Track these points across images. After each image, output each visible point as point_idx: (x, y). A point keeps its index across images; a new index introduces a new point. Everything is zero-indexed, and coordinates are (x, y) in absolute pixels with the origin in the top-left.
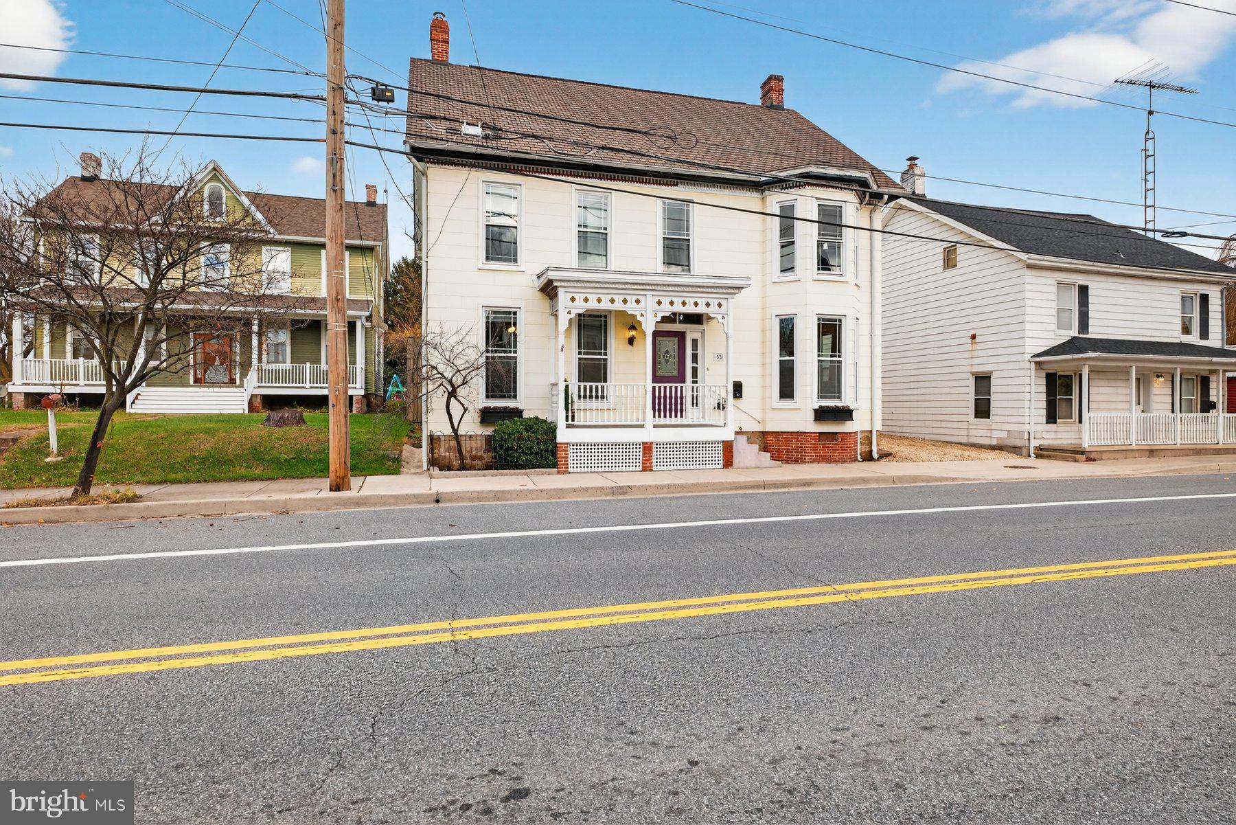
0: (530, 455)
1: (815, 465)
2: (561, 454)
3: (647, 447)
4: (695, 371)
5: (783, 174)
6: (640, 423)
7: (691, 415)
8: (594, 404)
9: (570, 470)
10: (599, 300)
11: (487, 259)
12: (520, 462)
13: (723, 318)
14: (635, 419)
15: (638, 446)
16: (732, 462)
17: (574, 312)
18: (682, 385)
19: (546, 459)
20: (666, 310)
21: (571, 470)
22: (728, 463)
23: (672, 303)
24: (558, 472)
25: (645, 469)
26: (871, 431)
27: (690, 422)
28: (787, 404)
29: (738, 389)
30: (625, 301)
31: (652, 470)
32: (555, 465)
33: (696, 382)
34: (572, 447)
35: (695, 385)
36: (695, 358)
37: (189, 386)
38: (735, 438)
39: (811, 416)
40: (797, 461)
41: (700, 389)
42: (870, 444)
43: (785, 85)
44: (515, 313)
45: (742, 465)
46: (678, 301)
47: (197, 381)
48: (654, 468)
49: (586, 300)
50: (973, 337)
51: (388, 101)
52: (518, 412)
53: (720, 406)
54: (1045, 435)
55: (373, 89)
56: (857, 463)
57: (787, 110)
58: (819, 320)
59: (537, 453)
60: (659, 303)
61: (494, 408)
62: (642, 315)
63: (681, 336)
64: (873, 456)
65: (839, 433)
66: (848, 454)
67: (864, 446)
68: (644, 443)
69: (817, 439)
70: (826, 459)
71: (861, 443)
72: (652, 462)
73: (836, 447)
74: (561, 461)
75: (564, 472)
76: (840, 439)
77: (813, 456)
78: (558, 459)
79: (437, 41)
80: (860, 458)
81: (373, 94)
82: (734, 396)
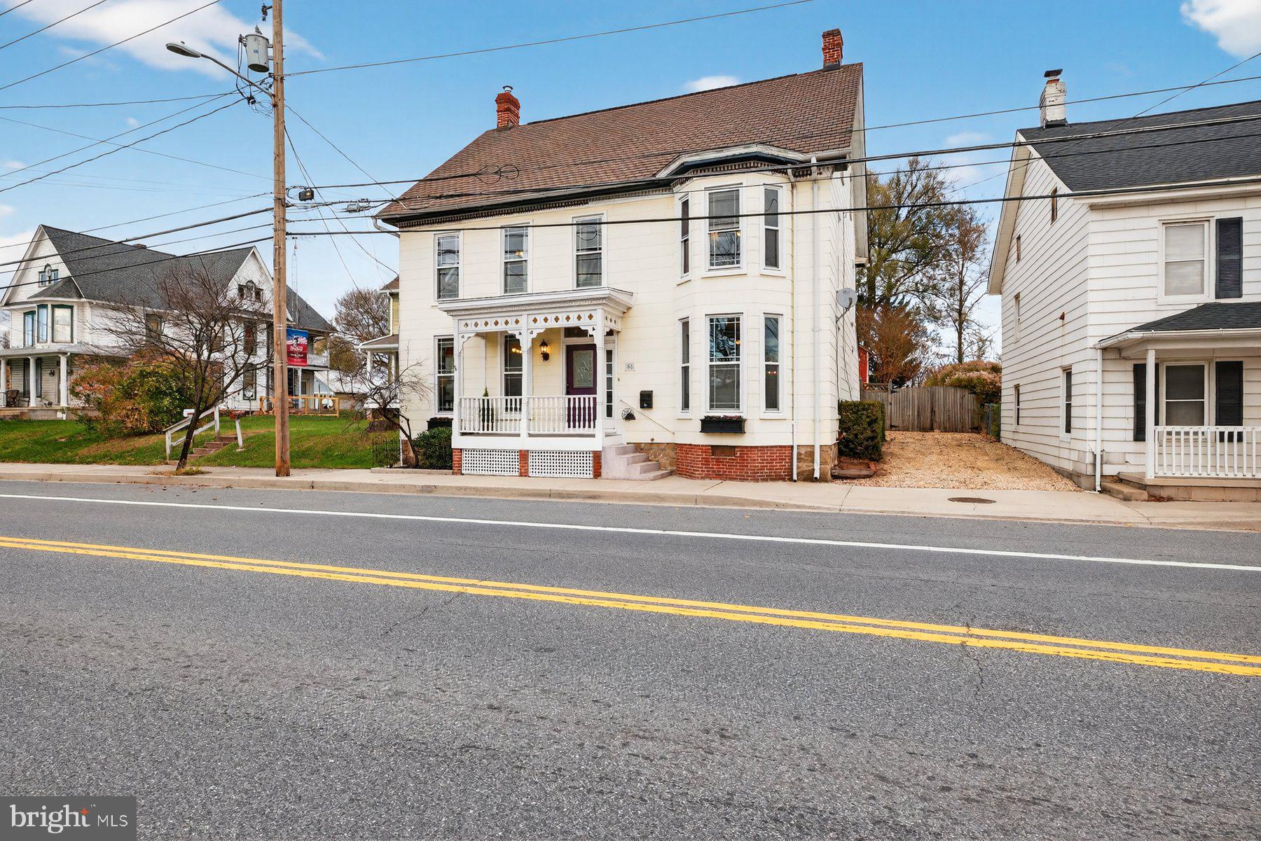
0: (434, 458)
2: (455, 458)
3: (524, 455)
4: (609, 382)
5: (664, 174)
6: (517, 432)
9: (463, 472)
10: (486, 324)
11: (439, 297)
12: (428, 463)
13: (594, 329)
15: (518, 454)
16: (601, 473)
17: (467, 337)
18: (595, 396)
19: (446, 461)
20: (541, 327)
22: (597, 473)
23: (545, 320)
24: (452, 473)
25: (521, 475)
26: (814, 446)
28: (686, 414)
29: (646, 400)
30: (507, 323)
31: (528, 476)
32: (451, 468)
33: (611, 393)
34: (467, 452)
36: (609, 369)
38: (604, 449)
39: (699, 425)
42: (812, 460)
45: (611, 477)
46: (551, 317)
48: (530, 474)
49: (476, 325)
50: (1062, 317)
53: (630, 417)
54: (1129, 458)
55: (300, 193)
58: (712, 321)
59: (440, 457)
60: (535, 321)
62: (520, 334)
64: (817, 475)
65: (737, 447)
66: (749, 472)
67: (806, 464)
68: (521, 451)
69: (709, 452)
70: (720, 475)
71: (799, 459)
72: (527, 469)
73: (733, 463)
74: (455, 464)
75: (456, 474)
76: (739, 453)
77: (704, 471)
78: (454, 462)
79: (501, 111)
80: (795, 477)
81: (300, 197)
82: (642, 407)
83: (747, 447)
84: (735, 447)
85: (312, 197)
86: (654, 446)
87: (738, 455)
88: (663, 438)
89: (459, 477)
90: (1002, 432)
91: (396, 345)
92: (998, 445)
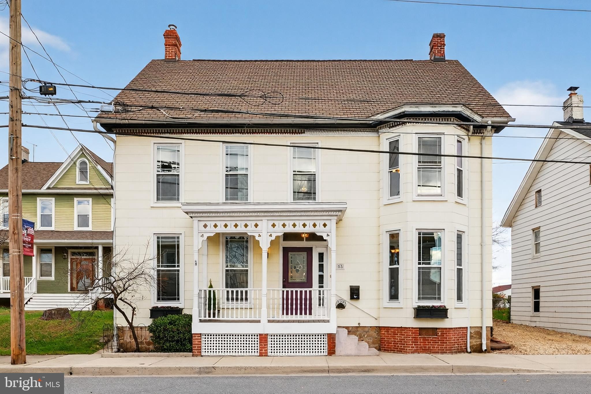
0: (173, 342)
1: (416, 355)
2: (195, 342)
3: (263, 338)
4: (321, 278)
5: (380, 117)
6: (257, 319)
7: (318, 312)
8: (239, 304)
10: (236, 226)
11: (158, 199)
12: (165, 347)
13: (328, 235)
14: (271, 316)
15: (256, 337)
16: (335, 351)
17: (206, 236)
18: (310, 289)
19: (185, 345)
20: (280, 231)
21: (203, 354)
22: (332, 351)
23: (284, 225)
24: (193, 356)
25: (261, 355)
26: (481, 327)
27: (317, 318)
28: (394, 304)
29: (355, 293)
30: (246, 226)
31: (267, 356)
32: (190, 350)
33: (322, 287)
34: (204, 337)
35: (321, 289)
36: (321, 268)
37: (66, 292)
38: (337, 331)
39: (411, 313)
40: (401, 351)
41: (325, 292)
42: (481, 337)
43: (446, 41)
44: (178, 238)
45: (342, 353)
47: (72, 289)
48: (269, 354)
49: (216, 226)
51: (52, 94)
52: (178, 311)
53: (340, 306)
55: (41, 87)
56: (466, 354)
57: (448, 61)
58: (419, 234)
59: (177, 341)
60: (273, 225)
61: (161, 307)
62: (260, 236)
63: (309, 251)
64: (484, 348)
65: (439, 329)
66: (448, 347)
67: (475, 340)
68: (260, 335)
69: (417, 333)
70: (427, 350)
71: (471, 337)
72: (267, 350)
73: (436, 340)
74: (195, 347)
75: (197, 356)
76: (440, 333)
77: (414, 347)
78: (193, 346)
79: (169, 45)
80: (469, 350)
81: (41, 90)
82: (352, 298)
83: (446, 329)
84: (437, 329)
85: (54, 93)
86: (359, 329)
87: (440, 334)
88: (368, 322)
89: (199, 358)
90: (511, 316)
91: (111, 241)
92: (510, 325)
